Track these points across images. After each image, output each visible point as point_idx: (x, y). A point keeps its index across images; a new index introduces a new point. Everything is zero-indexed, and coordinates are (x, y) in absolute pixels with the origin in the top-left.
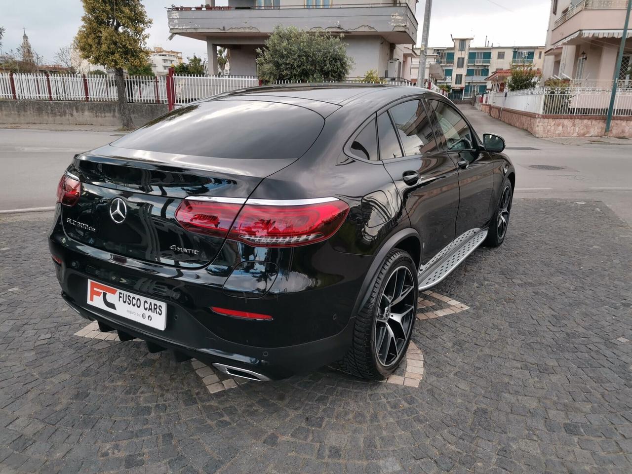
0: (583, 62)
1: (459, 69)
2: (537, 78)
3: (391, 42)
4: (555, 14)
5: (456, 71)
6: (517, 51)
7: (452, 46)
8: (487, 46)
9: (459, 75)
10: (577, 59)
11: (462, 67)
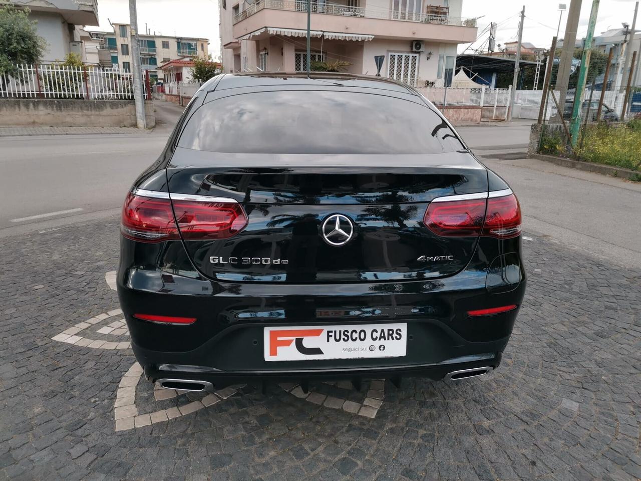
0: (265, 57)
1: (124, 56)
2: (218, 70)
3: (70, 22)
4: (226, 9)
5: (122, 59)
6: (180, 41)
7: (112, 31)
8: (148, 34)
9: (126, 62)
10: (259, 54)
11: (128, 54)
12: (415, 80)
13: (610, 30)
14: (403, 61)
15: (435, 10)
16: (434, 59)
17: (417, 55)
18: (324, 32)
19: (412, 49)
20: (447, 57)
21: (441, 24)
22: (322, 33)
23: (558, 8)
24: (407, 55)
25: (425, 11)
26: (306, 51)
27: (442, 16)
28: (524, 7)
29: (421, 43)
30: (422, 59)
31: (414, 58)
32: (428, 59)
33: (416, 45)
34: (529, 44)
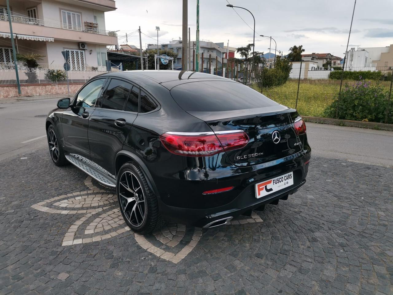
12: (85, 66)
13: (173, 41)
14: (75, 55)
15: (90, 25)
16: (94, 54)
17: (83, 51)
18: (17, 34)
19: (79, 48)
20: (101, 53)
21: (94, 33)
22: (16, 35)
23: (156, 29)
24: (77, 51)
25: (83, 25)
26: (12, 47)
27: (94, 28)
28: (140, 27)
29: (85, 44)
30: (86, 54)
31: (82, 53)
32: (90, 54)
33: (82, 45)
34: (134, 46)
